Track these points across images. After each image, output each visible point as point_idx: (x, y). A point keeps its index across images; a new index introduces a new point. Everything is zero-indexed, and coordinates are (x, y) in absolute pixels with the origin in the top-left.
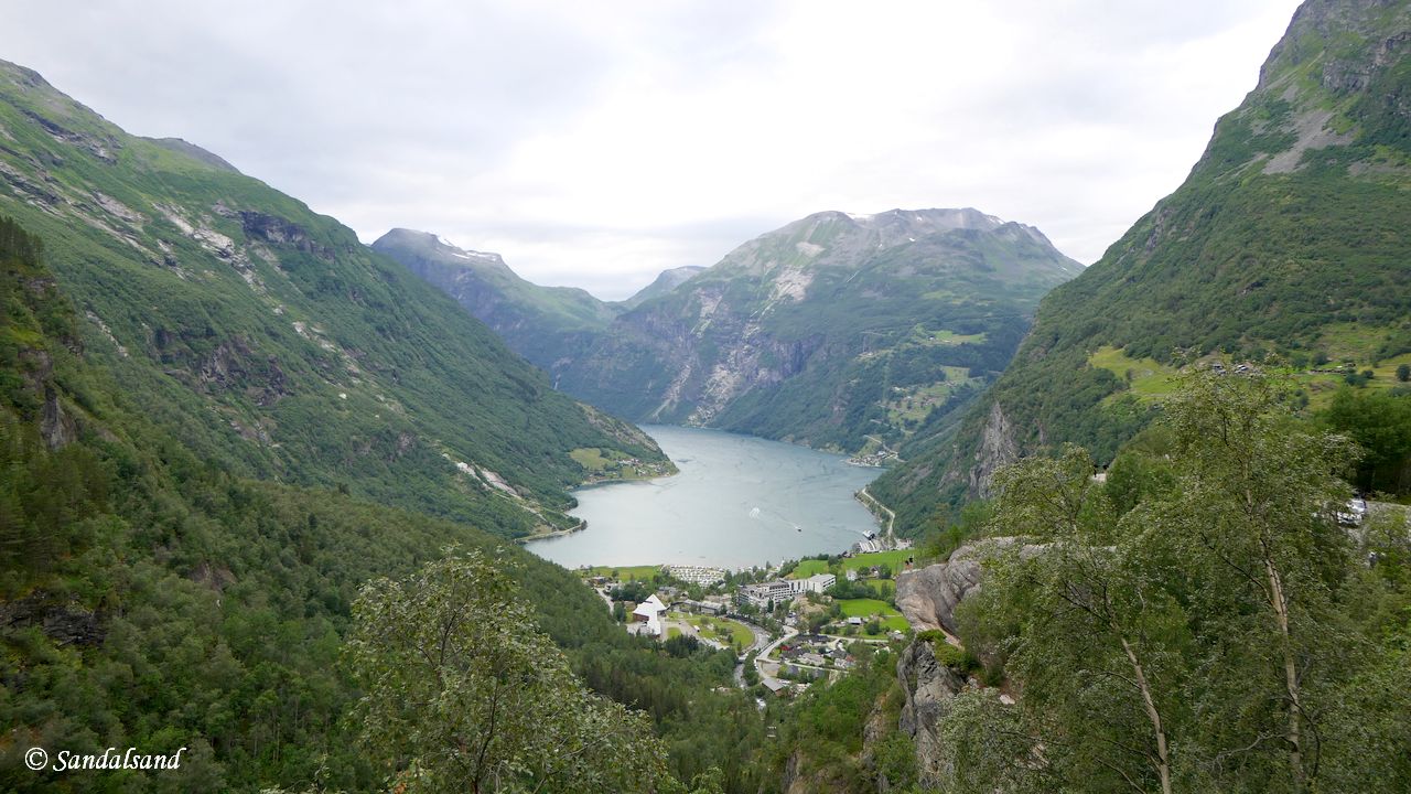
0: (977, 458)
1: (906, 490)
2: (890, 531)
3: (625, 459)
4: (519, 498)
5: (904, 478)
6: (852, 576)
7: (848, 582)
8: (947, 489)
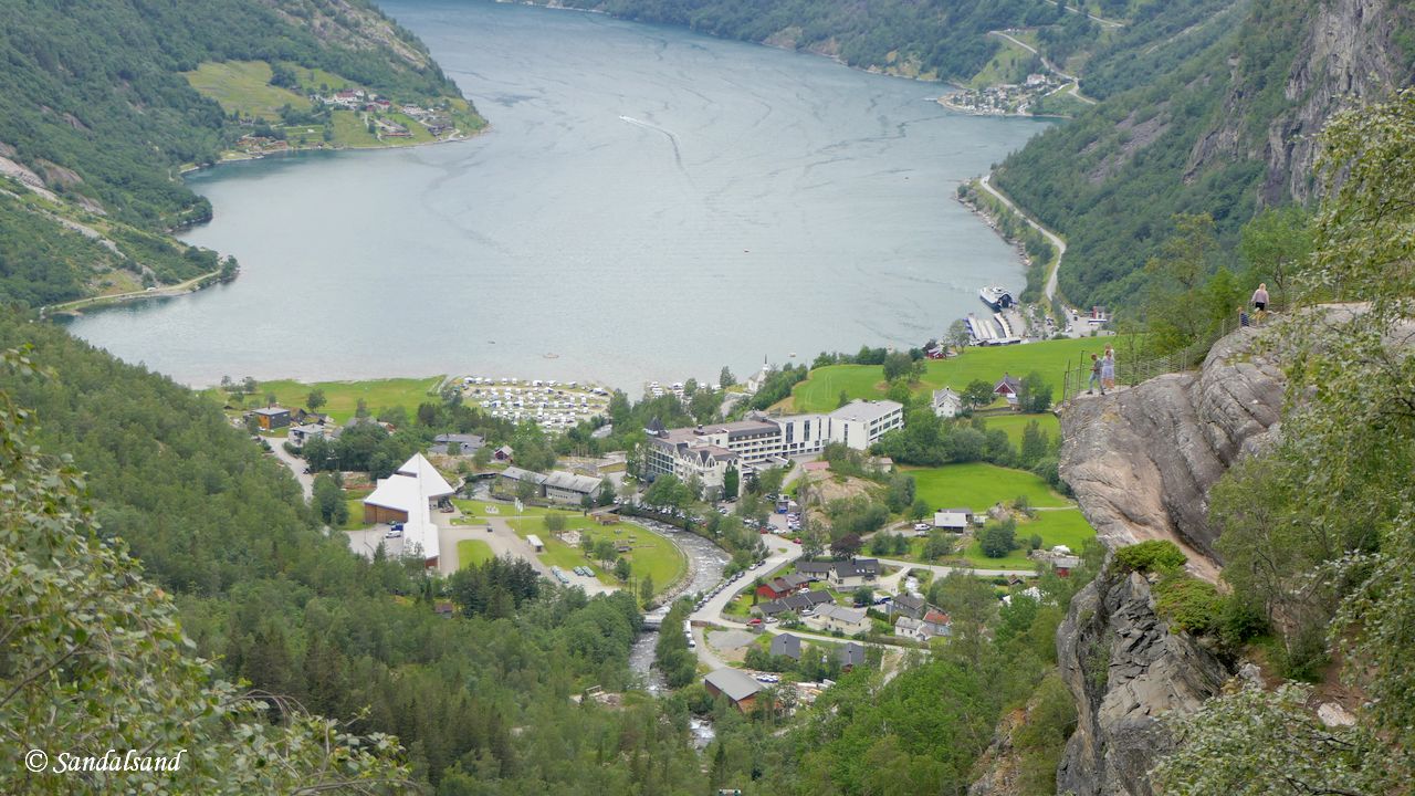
0: (1291, 93)
1: (1097, 182)
2: (1050, 288)
3: (341, 92)
4: (50, 196)
5: (1094, 147)
6: (946, 406)
7: (937, 421)
8: (1207, 175)
